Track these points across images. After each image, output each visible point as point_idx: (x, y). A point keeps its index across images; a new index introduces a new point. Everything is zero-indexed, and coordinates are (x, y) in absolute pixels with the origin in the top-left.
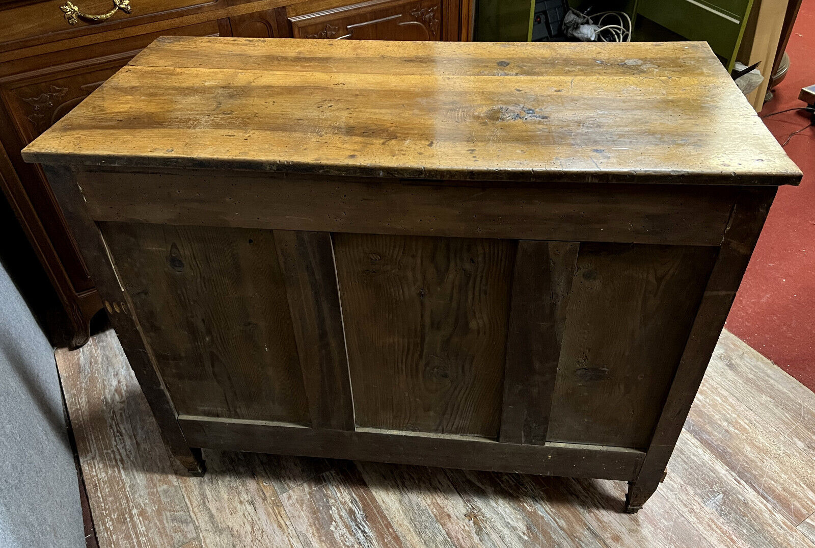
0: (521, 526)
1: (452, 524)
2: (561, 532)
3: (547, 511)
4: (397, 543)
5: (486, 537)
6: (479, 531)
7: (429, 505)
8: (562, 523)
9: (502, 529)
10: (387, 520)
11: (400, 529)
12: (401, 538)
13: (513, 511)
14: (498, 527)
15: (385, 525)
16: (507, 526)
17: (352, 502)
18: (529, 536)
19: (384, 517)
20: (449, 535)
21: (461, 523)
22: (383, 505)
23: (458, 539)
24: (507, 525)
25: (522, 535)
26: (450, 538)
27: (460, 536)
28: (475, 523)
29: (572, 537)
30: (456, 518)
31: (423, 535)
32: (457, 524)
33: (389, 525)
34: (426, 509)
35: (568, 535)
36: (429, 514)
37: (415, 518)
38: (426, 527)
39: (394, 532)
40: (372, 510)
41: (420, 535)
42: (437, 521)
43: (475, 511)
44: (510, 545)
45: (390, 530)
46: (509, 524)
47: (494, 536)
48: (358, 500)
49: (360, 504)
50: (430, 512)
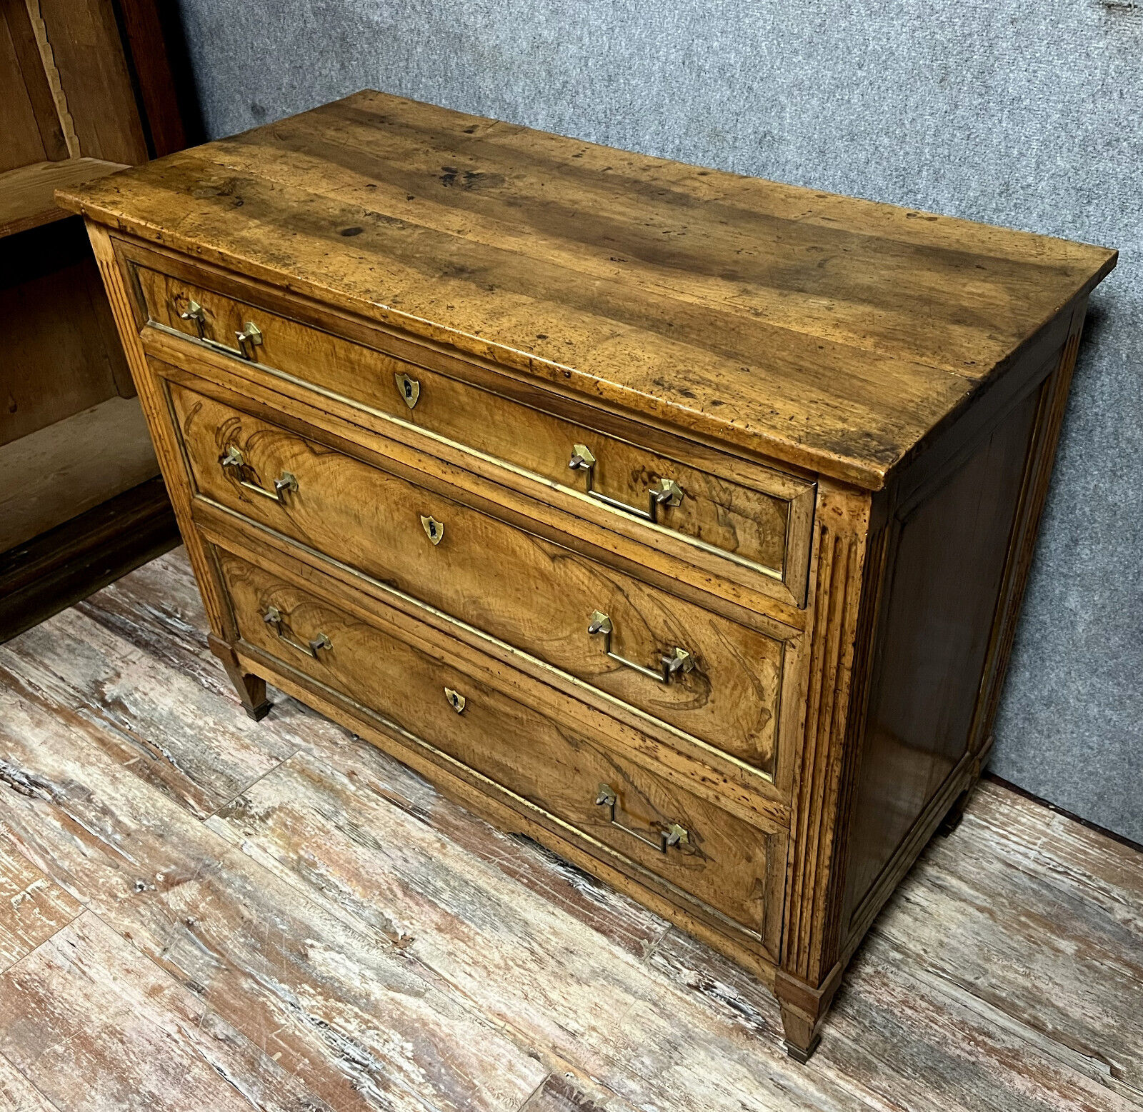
0: (316, 955)
1: (432, 921)
2: (249, 969)
3: (274, 993)
4: (508, 868)
5: (373, 921)
6: (386, 926)
7: (478, 934)
8: (246, 984)
9: (349, 941)
10: (537, 892)
11: (512, 886)
12: (505, 876)
13: (333, 974)
14: (355, 941)
15: (537, 884)
16: (342, 947)
17: (603, 896)
18: (303, 945)
19: (543, 893)
20: (434, 905)
21: (418, 926)
22: (551, 909)
23: (417, 904)
24: (340, 950)
25: (315, 943)
26: (430, 901)
27: (416, 908)
28: (395, 934)
29: (230, 968)
30: (428, 931)
31: (473, 891)
32: (423, 923)
33: (531, 885)
34: (480, 927)
35: (239, 970)
36: (472, 921)
37: (494, 909)
38: (472, 903)
39: (518, 880)
40: (566, 897)
41: (479, 890)
42: (456, 916)
43: (398, 951)
44: (333, 923)
45: (525, 881)
46: (338, 952)
47: (361, 926)
48: (596, 903)
49: (589, 898)
50: (473, 926)
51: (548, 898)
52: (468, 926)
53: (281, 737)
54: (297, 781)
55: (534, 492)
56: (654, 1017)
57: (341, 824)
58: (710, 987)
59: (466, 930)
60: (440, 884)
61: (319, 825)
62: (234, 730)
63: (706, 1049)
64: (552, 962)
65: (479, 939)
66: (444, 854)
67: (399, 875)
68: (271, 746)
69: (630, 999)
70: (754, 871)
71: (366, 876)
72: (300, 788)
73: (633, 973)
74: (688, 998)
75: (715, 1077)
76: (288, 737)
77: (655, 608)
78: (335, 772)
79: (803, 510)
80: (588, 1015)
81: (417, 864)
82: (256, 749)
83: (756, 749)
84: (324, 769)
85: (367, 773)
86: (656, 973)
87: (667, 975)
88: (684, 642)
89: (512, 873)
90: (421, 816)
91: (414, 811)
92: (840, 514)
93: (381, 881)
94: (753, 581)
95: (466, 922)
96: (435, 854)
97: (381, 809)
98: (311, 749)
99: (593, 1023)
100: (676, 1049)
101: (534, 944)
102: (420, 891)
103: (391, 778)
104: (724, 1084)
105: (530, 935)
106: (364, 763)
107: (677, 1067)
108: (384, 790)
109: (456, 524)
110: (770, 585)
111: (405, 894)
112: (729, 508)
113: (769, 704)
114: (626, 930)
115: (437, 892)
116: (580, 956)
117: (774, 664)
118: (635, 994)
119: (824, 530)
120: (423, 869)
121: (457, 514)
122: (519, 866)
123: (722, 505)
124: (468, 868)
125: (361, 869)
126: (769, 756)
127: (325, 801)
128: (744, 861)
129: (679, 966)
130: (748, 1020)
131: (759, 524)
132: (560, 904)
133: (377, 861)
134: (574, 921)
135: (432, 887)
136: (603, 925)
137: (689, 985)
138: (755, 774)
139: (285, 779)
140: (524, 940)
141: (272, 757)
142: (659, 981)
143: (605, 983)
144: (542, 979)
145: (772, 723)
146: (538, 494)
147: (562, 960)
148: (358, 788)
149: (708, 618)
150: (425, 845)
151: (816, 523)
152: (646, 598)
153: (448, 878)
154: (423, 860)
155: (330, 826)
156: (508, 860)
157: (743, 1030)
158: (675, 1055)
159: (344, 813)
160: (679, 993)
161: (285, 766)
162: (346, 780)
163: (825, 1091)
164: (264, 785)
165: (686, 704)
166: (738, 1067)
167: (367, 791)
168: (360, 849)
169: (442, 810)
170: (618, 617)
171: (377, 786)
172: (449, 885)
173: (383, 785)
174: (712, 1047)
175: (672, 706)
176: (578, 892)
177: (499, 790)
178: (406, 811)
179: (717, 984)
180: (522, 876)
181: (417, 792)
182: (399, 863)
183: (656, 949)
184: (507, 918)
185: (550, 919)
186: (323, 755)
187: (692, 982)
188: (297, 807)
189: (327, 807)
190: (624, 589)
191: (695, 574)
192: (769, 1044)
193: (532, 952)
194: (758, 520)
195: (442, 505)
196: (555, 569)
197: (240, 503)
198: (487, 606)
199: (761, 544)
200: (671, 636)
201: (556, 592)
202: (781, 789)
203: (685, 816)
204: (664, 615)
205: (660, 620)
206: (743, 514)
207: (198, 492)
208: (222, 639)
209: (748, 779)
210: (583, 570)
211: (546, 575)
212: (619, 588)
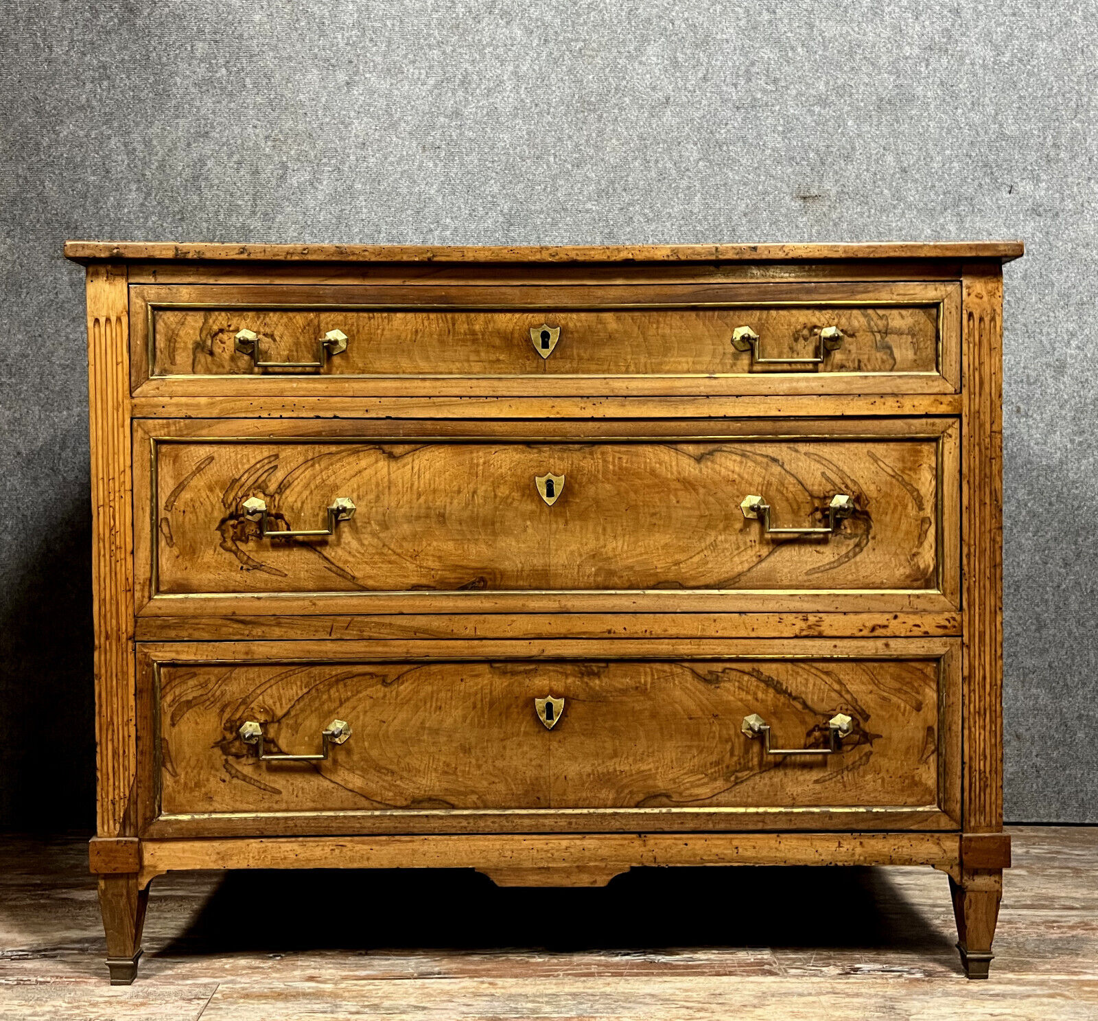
51: (646, 975)
52: (601, 1017)
53: (178, 985)
54: (251, 1003)
55: (689, 390)
56: (847, 1000)
57: (353, 1010)
58: (856, 970)
60: (529, 1005)
63: (913, 999)
64: (714, 1006)
66: (502, 988)
68: (177, 994)
69: (811, 999)
70: (925, 720)
72: (262, 1006)
73: (788, 985)
75: (945, 1009)
76: (190, 983)
77: (813, 463)
78: (290, 984)
79: (953, 305)
81: (483, 1003)
82: (159, 1002)
83: (919, 567)
84: (271, 987)
85: (331, 972)
86: (806, 978)
87: (814, 976)
88: (843, 487)
89: (587, 975)
90: (438, 976)
92: (981, 298)
94: (914, 386)
95: (596, 1015)
96: (493, 991)
97: (383, 987)
98: (233, 981)
100: (893, 1008)
101: (681, 1003)
103: (363, 967)
104: (959, 1011)
105: (667, 1000)
106: (315, 968)
107: (912, 1016)
108: (368, 975)
109: (580, 469)
110: (930, 383)
112: (886, 332)
113: (929, 511)
114: (741, 967)
115: (534, 1011)
116: (731, 994)
117: (930, 467)
118: (810, 995)
119: (971, 315)
120: (497, 1004)
121: (584, 458)
122: (588, 969)
123: (879, 332)
124: (541, 987)
126: (931, 569)
127: (308, 1003)
128: (915, 712)
129: (815, 969)
130: (911, 974)
131: (913, 336)
132: (661, 974)
134: (691, 978)
135: (524, 1010)
136: (718, 972)
137: (840, 975)
138: (923, 595)
139: (232, 1007)
140: (667, 1004)
141: (189, 1000)
142: (815, 981)
143: (777, 998)
145: (932, 530)
146: (694, 389)
147: (720, 1001)
148: (335, 984)
149: (865, 451)
150: (471, 990)
151: (964, 312)
152: (803, 457)
153: (531, 999)
154: (486, 998)
155: (342, 1015)
156: (571, 969)
157: (917, 980)
158: (899, 1011)
159: (345, 1003)
160: (839, 981)
161: (218, 999)
162: (312, 985)
163: (1022, 985)
165: (847, 555)
166: (950, 998)
167: (349, 982)
168: (405, 1017)
169: (454, 966)
170: (772, 492)
171: (357, 976)
172: (539, 1003)
173: (363, 973)
175: (832, 566)
176: (665, 964)
178: (416, 979)
179: (858, 965)
180: (599, 973)
181: (409, 965)
182: (464, 1009)
183: (783, 967)
184: (630, 1000)
185: (667, 985)
186: (255, 979)
187: (840, 972)
190: (779, 458)
191: (860, 403)
192: (947, 979)
194: (912, 333)
195: (565, 455)
196: (701, 471)
197: (238, 577)
198: (611, 554)
199: (915, 354)
200: (829, 487)
201: (701, 496)
202: (949, 595)
203: (848, 697)
204: (822, 468)
205: (818, 474)
206: (900, 333)
207: (158, 591)
208: (118, 836)
209: (916, 602)
210: (734, 457)
211: (689, 483)
212: (775, 460)
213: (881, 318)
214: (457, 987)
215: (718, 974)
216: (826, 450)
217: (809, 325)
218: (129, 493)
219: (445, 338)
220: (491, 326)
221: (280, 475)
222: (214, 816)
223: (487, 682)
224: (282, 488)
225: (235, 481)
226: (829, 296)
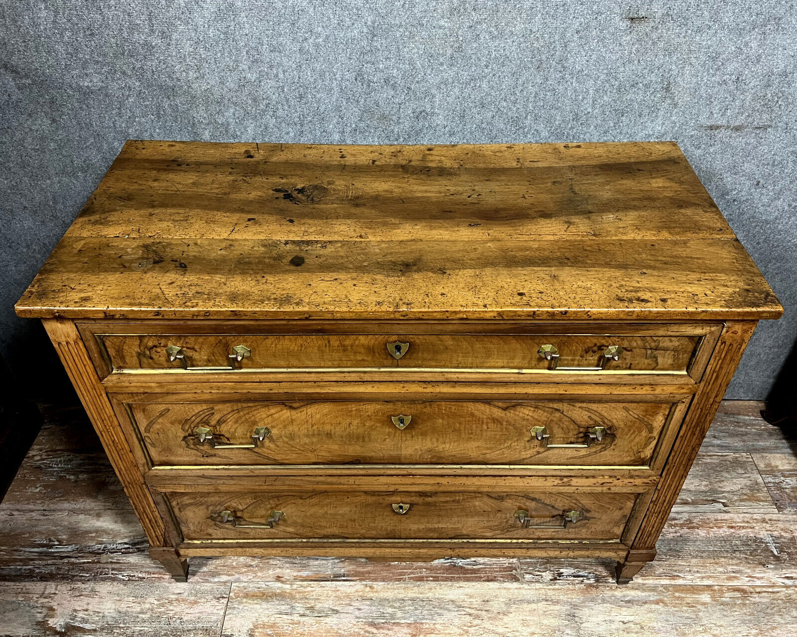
4: (416, 578)
7: (435, 624)
10: (442, 581)
11: (427, 586)
12: (419, 583)
15: (439, 577)
17: (475, 561)
19: (446, 579)
20: (398, 624)
22: (458, 585)
23: (389, 630)
26: (394, 624)
27: (390, 633)
31: (410, 602)
33: (436, 579)
34: (432, 619)
36: (426, 619)
37: (430, 605)
38: (416, 609)
39: (428, 581)
40: (458, 574)
41: (413, 600)
42: (416, 622)
45: (431, 579)
48: (474, 567)
49: (470, 567)
50: (428, 621)
51: (451, 580)
52: (426, 623)
53: (211, 582)
54: (250, 604)
55: (503, 380)
56: (552, 607)
57: (302, 612)
58: (560, 575)
59: (427, 626)
60: (390, 610)
61: (289, 621)
62: (174, 597)
63: (586, 606)
64: (484, 612)
65: (438, 626)
66: (376, 592)
67: (364, 620)
68: (211, 592)
69: (534, 606)
70: (623, 513)
71: (346, 633)
72: (256, 606)
73: (524, 592)
74: (557, 587)
75: (601, 618)
76: (216, 580)
77: (583, 412)
78: (267, 583)
79: (712, 338)
80: (524, 628)
81: (367, 607)
82: (203, 600)
83: (640, 458)
84: (259, 586)
85: (288, 572)
86: (533, 584)
87: (538, 582)
88: (601, 423)
89: (421, 579)
90: (343, 578)
91: (336, 578)
92: (736, 334)
93: (357, 630)
94: (666, 380)
95: (423, 621)
96: (372, 595)
97: (316, 589)
98: (239, 578)
99: (529, 630)
100: (574, 616)
101: (467, 610)
102: (383, 621)
103: (305, 566)
104: (607, 618)
105: (460, 606)
106: (279, 568)
107: (583, 625)
108: (307, 576)
109: (423, 413)
110: (678, 379)
111: (377, 629)
112: (656, 349)
113: (656, 434)
114: (500, 571)
115: (393, 616)
116: (493, 601)
117: (664, 414)
118: (533, 602)
119: (724, 343)
120: (374, 608)
121: (426, 408)
122: (421, 573)
123: (651, 349)
124: (396, 591)
125: (339, 631)
126: (648, 458)
127: (278, 605)
128: (617, 511)
129: (539, 573)
130: (588, 579)
132: (459, 579)
133: (344, 620)
134: (474, 583)
135: (387, 615)
136: (488, 577)
137: (551, 580)
138: (638, 470)
139: (241, 607)
140: (460, 611)
141: (218, 598)
142: (537, 587)
143: (517, 606)
144: (487, 625)
145: (655, 442)
146: (506, 379)
147: (487, 609)
148: (291, 585)
149: (622, 406)
150: (361, 593)
151: (720, 341)
152: (578, 409)
153: (391, 604)
154: (368, 603)
155: (296, 618)
156: (412, 573)
157: (591, 585)
158: (577, 619)
159: (297, 604)
160: (550, 587)
161: (232, 599)
162: (279, 584)
163: (644, 590)
164: (230, 619)
165: (595, 452)
166: (605, 605)
167: (298, 583)
168: (327, 620)
169: (351, 567)
170: (553, 425)
171: (301, 576)
172: (395, 608)
173: (304, 574)
174: (587, 604)
175: (583, 457)
176: (461, 567)
177: (432, 543)
178: (332, 581)
179: (561, 570)
180: (427, 577)
181: (328, 566)
182: (357, 613)
183: (523, 572)
184: (441, 606)
185: (461, 591)
186: (249, 577)
187: (551, 578)
188: (266, 620)
189: (283, 607)
190: (561, 409)
191: (625, 389)
192: (606, 585)
193: (470, 615)
194: (675, 350)
195: (412, 406)
196: (506, 414)
197: (202, 459)
198: (441, 450)
199: (674, 361)
200: (592, 422)
201: (504, 426)
202: (655, 470)
203: (580, 505)
204: (589, 414)
205: (586, 418)
206: (665, 349)
207: (153, 465)
208: (163, 546)
209: (633, 473)
210: (530, 408)
211: (498, 420)
212: (557, 410)
213: (655, 341)
214: (353, 590)
215: (488, 581)
216: (594, 406)
217: (598, 344)
218: (118, 427)
219: (324, 348)
220: (357, 342)
221: (217, 417)
222: (214, 541)
223: (363, 498)
224: (219, 422)
225: (187, 421)
226: (617, 332)
